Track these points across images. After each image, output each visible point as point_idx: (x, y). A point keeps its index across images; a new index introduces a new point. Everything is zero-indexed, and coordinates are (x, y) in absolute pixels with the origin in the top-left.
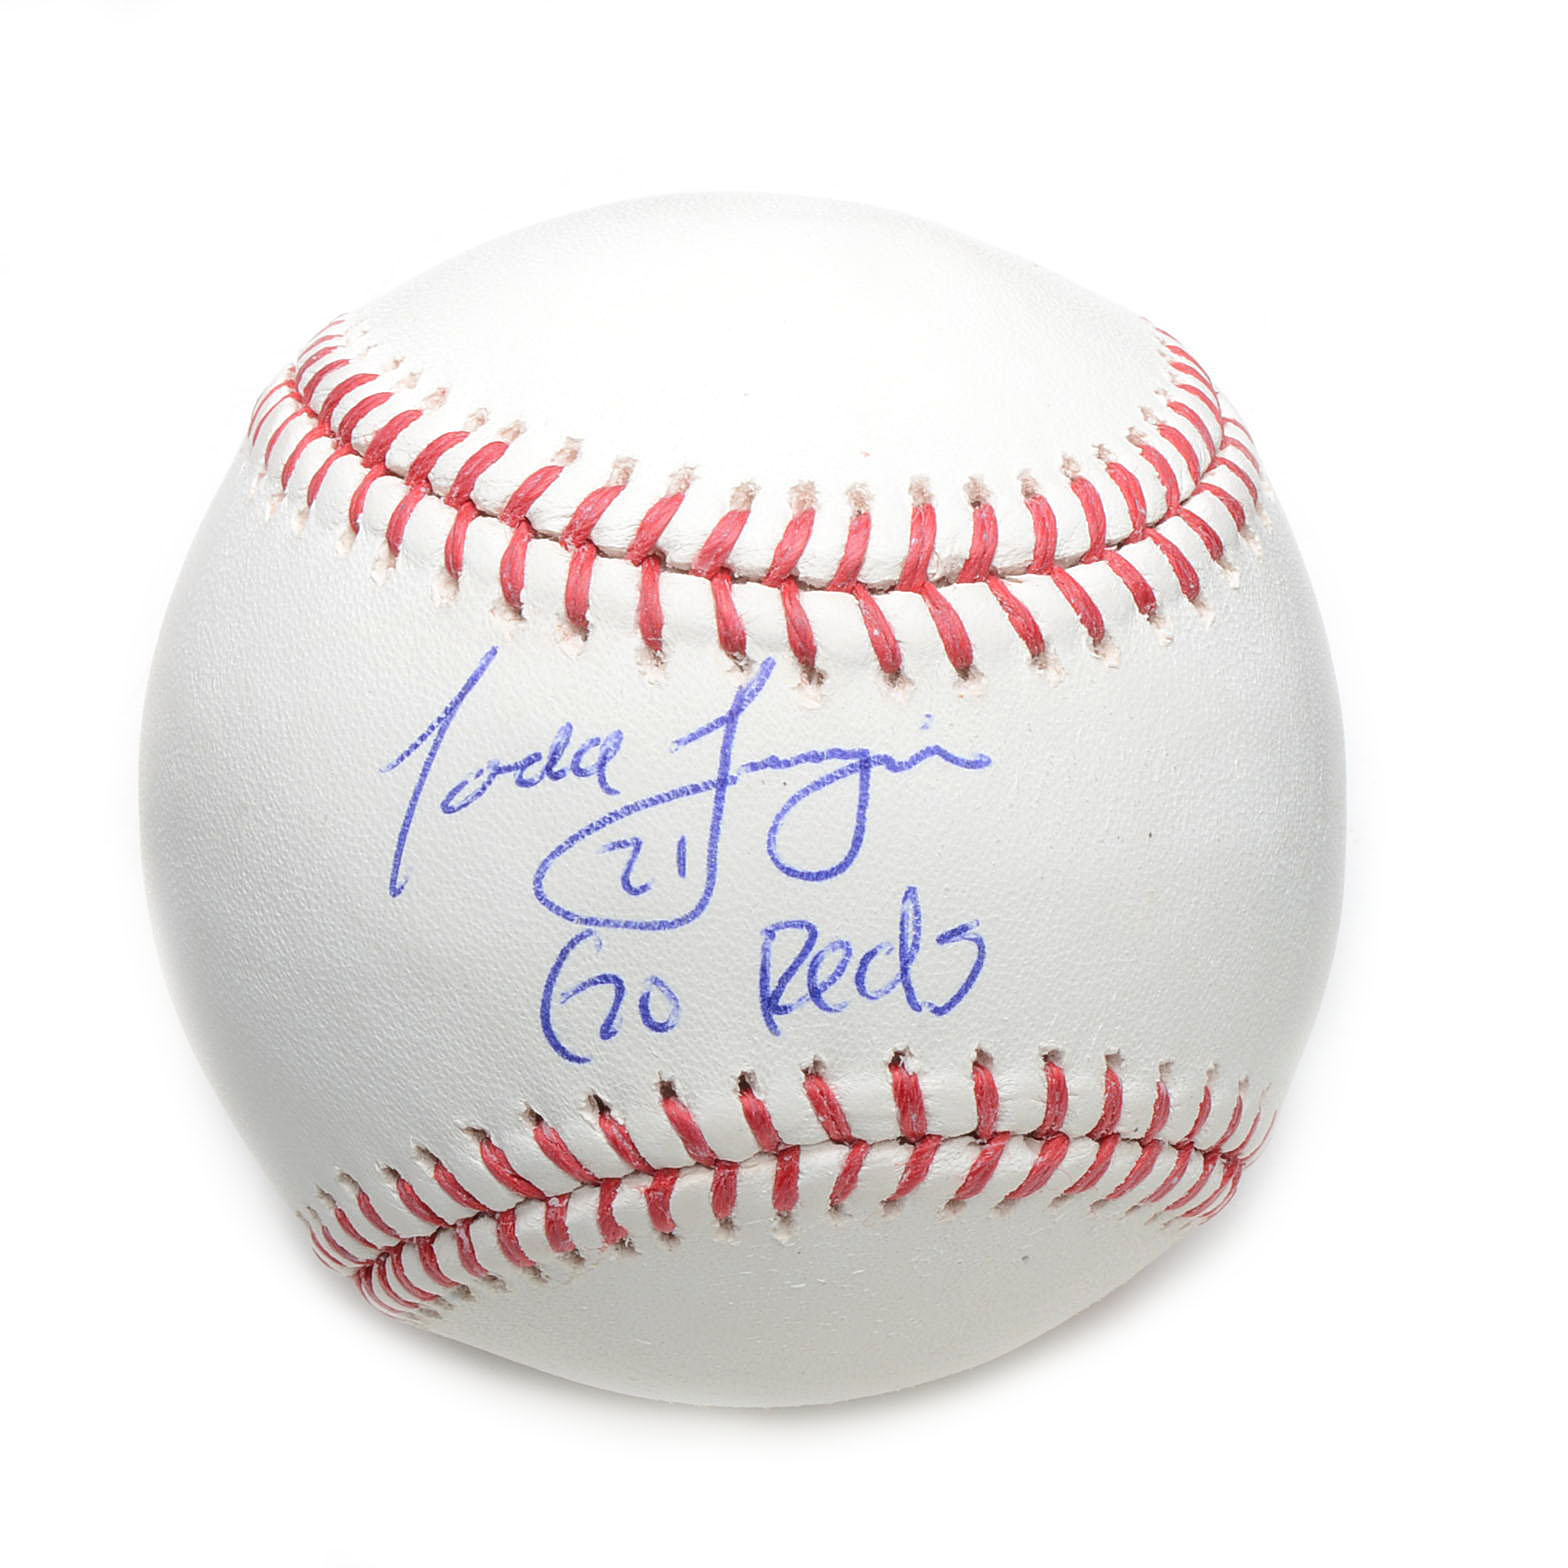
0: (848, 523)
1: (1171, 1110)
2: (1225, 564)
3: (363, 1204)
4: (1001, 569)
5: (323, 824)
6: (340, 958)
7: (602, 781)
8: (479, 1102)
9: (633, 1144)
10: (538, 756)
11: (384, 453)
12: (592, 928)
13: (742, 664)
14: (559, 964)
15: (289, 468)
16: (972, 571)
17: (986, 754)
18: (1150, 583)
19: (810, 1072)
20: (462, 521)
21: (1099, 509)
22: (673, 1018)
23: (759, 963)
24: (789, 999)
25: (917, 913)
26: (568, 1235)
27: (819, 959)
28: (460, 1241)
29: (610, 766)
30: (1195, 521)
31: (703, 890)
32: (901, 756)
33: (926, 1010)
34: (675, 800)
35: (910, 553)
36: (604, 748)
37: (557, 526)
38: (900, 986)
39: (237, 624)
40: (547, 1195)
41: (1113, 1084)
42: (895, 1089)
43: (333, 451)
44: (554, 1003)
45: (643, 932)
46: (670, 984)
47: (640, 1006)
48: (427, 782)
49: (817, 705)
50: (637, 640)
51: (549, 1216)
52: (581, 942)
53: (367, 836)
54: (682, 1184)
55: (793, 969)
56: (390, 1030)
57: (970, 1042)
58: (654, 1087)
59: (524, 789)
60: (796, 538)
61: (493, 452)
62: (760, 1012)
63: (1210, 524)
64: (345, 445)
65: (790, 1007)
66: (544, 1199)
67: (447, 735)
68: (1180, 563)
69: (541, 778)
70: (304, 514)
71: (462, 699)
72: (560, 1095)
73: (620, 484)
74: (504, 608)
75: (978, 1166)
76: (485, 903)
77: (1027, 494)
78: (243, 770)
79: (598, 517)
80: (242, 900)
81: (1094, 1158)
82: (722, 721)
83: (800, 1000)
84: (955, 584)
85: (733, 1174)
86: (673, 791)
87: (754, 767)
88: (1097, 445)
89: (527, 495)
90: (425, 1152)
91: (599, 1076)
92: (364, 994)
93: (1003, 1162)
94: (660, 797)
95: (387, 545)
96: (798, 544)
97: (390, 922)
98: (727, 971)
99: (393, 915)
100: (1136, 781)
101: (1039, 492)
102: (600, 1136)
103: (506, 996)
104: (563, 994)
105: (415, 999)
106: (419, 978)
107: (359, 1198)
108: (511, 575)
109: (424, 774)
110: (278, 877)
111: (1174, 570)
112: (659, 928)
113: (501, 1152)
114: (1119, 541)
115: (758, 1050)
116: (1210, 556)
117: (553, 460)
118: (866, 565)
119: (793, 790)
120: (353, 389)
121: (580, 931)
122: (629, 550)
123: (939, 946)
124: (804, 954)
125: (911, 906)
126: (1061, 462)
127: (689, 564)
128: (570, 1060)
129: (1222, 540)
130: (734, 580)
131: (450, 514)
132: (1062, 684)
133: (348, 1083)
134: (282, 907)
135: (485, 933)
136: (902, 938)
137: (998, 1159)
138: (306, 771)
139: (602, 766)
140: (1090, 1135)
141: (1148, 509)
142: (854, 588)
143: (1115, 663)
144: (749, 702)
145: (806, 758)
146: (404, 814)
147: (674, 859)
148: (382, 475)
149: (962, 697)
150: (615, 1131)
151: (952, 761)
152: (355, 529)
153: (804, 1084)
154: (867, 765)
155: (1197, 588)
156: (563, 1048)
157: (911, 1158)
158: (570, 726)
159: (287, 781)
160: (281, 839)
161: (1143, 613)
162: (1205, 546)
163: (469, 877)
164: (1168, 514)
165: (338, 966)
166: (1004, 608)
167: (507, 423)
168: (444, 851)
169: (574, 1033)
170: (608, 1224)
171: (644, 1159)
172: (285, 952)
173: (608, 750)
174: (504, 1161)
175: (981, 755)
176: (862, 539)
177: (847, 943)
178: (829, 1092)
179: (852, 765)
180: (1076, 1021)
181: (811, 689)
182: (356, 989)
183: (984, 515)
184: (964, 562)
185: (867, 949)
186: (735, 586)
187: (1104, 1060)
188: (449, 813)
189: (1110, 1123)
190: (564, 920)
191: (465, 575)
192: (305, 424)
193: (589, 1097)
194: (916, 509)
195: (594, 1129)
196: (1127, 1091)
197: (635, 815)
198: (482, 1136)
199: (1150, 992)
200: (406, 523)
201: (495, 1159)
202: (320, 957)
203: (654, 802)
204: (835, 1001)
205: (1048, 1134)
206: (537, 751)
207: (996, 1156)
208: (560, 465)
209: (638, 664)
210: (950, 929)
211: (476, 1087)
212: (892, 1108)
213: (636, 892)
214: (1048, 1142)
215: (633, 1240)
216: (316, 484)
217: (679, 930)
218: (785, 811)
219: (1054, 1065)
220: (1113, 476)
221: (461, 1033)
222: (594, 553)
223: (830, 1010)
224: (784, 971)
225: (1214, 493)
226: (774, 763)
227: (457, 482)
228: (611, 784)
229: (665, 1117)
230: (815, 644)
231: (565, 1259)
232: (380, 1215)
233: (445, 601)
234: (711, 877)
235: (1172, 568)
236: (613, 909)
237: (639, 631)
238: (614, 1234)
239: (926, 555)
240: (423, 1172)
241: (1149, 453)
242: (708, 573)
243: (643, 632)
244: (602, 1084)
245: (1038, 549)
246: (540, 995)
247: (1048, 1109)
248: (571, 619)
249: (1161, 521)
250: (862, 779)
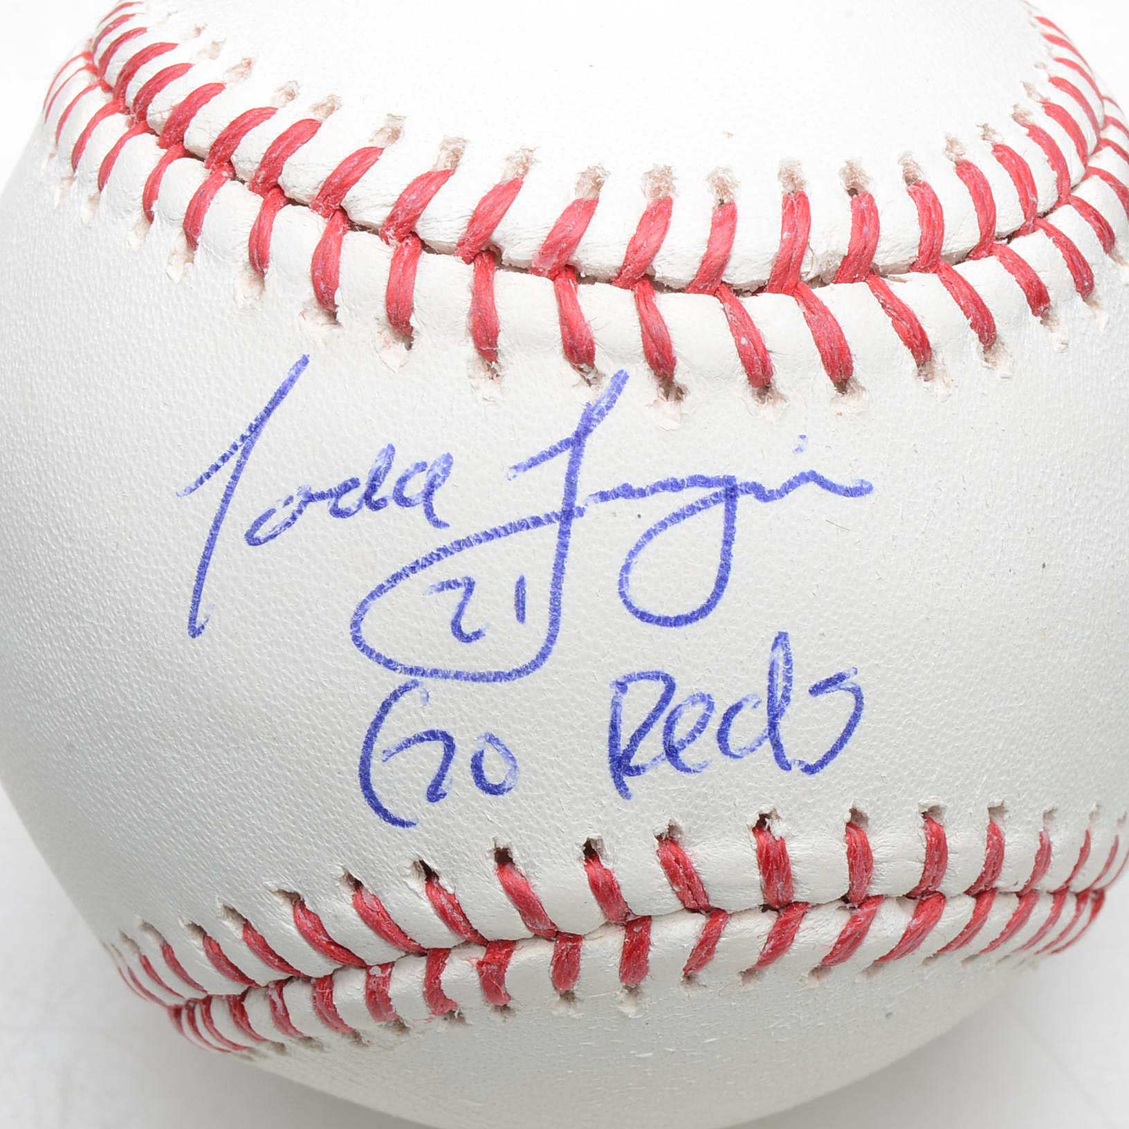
0: (710, 214)
1: (1052, 859)
2: (1115, 257)
3: (167, 956)
4: (882, 266)
5: (113, 552)
6: (135, 701)
7: (429, 513)
8: (291, 864)
9: (464, 916)
10: (355, 483)
11: (183, 131)
12: (418, 678)
13: (590, 377)
14: (380, 719)
15: (79, 148)
16: (851, 269)
17: (867, 480)
18: (1044, 281)
19: (664, 837)
20: (268, 211)
21: (988, 198)
22: (510, 780)
23: (609, 719)
24: (642, 758)
25: (788, 661)
26: (391, 1006)
27: (677, 713)
28: (273, 1003)
29: (438, 495)
30: (1085, 209)
31: (545, 637)
32: (771, 484)
33: (796, 769)
34: (513, 535)
35: (782, 250)
36: (431, 474)
37: (377, 216)
38: (767, 743)
39: (22, 322)
40: (368, 964)
41: (996, 838)
42: (760, 855)
43: (127, 129)
44: (375, 761)
45: (476, 684)
46: (506, 742)
47: (472, 766)
48: (229, 509)
49: (675, 425)
50: (468, 349)
51: (370, 987)
52: (405, 694)
53: (162, 568)
54: (519, 958)
55: (646, 726)
56: (192, 782)
57: (844, 801)
58: (488, 855)
59: (340, 519)
60: (652, 232)
61: (304, 131)
62: (608, 773)
63: (1102, 213)
64: (140, 123)
65: (643, 768)
66: (362, 965)
67: (252, 455)
68: (1074, 257)
69: (359, 507)
70: (94, 200)
71: (268, 415)
72: (381, 861)
73: (449, 168)
74: (316, 310)
75: (848, 933)
76: (296, 648)
77: (908, 180)
78: (28, 486)
79: (424, 206)
80: (30, 629)
81: (970, 916)
82: (567, 443)
83: (655, 760)
84: (832, 284)
85: (576, 948)
86: (511, 524)
87: (604, 496)
88: (982, 125)
89: (343, 180)
90: (231, 911)
91: (426, 841)
92: (163, 742)
93: (875, 927)
94: (495, 531)
95: (184, 237)
96: (655, 238)
97: (190, 665)
98: (573, 728)
99: (193, 658)
100: (1029, 506)
101: (922, 178)
102: (427, 906)
103: (320, 752)
104: (384, 752)
105: (218, 751)
106: (222, 728)
107: (163, 949)
108: (324, 272)
109: (226, 500)
110: (66, 608)
111: (1068, 266)
112: (494, 680)
113: (317, 917)
114: (1009, 233)
115: (606, 815)
116: (1102, 248)
117: (371, 141)
118: (732, 263)
119: (649, 523)
120: (149, 59)
121: (404, 682)
122: (459, 245)
123: (811, 697)
124: (659, 709)
125: (782, 654)
126: (944, 144)
127: (529, 262)
128: (393, 824)
129: (1114, 230)
130: (580, 280)
131: (255, 203)
132: (950, 398)
133: (147, 834)
134: (72, 641)
135: (296, 682)
136: (771, 690)
137: (869, 924)
138: (96, 492)
139: (428, 494)
140: (967, 892)
141: (1039, 197)
142: (717, 289)
143: (1008, 373)
144: (598, 421)
145: (664, 486)
146: (204, 545)
147: (512, 602)
148: (179, 157)
149: (841, 414)
150: (444, 901)
151: (829, 489)
152: (150, 217)
153: (657, 851)
154: (733, 494)
155: (1091, 286)
156: (386, 811)
157: (774, 927)
158: (392, 448)
159: (75, 501)
160: (69, 566)
161: (1036, 315)
162: (1097, 239)
163: (277, 618)
164: (1059, 203)
165: (133, 710)
166: (887, 312)
167: (320, 98)
168: (250, 588)
169: (398, 794)
170: (434, 993)
171: (476, 931)
172: (76, 691)
173: (435, 476)
174: (319, 927)
175: (862, 481)
176: (727, 233)
177: (709, 696)
178: (685, 859)
179: (716, 495)
180: (959, 774)
181: (669, 406)
182: (153, 736)
183: (864, 205)
184: (842, 258)
185: (731, 702)
186: (581, 287)
187: (987, 814)
188: (255, 545)
189: (989, 879)
190: (385, 668)
191: (271, 271)
192: (99, 99)
193: (415, 863)
194: (786, 199)
195: (420, 898)
196: (1009, 844)
197: (466, 551)
198: (296, 900)
199: (1038, 737)
200: (205, 212)
201: (310, 925)
202: (114, 699)
203: (489, 536)
204: (694, 761)
205: (923, 894)
206: (354, 476)
207: (867, 923)
208: (379, 146)
209: (470, 377)
210: (824, 678)
211: (288, 847)
212: (756, 876)
213: (468, 639)
214: (922, 903)
215: (462, 1011)
216: (107, 167)
217: (517, 683)
218: (639, 547)
219: (933, 822)
220: (1000, 159)
221: (270, 790)
222: (419, 248)
223: (688, 770)
224: (637, 728)
225: (1102, 178)
226: (627, 492)
227: (263, 165)
228: (440, 516)
229: (500, 887)
230: (674, 355)
231: (386, 1026)
232: (186, 969)
233: (249, 302)
234: (554, 622)
235: (1066, 264)
236: (441, 658)
237: (471, 339)
238: (442, 1006)
239: (801, 250)
240: (230, 932)
241: (1036, 133)
242: (550, 272)
243: (476, 339)
244: (429, 849)
245: (924, 244)
246: (359, 751)
247: (925, 870)
248: (393, 325)
249: (1052, 210)
250: (727, 510)
